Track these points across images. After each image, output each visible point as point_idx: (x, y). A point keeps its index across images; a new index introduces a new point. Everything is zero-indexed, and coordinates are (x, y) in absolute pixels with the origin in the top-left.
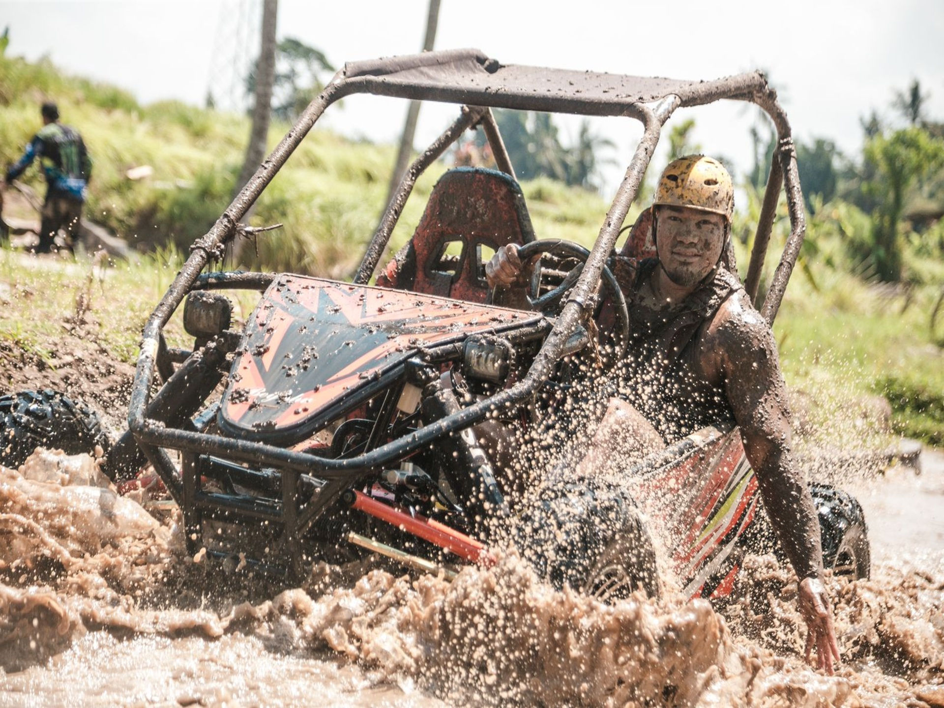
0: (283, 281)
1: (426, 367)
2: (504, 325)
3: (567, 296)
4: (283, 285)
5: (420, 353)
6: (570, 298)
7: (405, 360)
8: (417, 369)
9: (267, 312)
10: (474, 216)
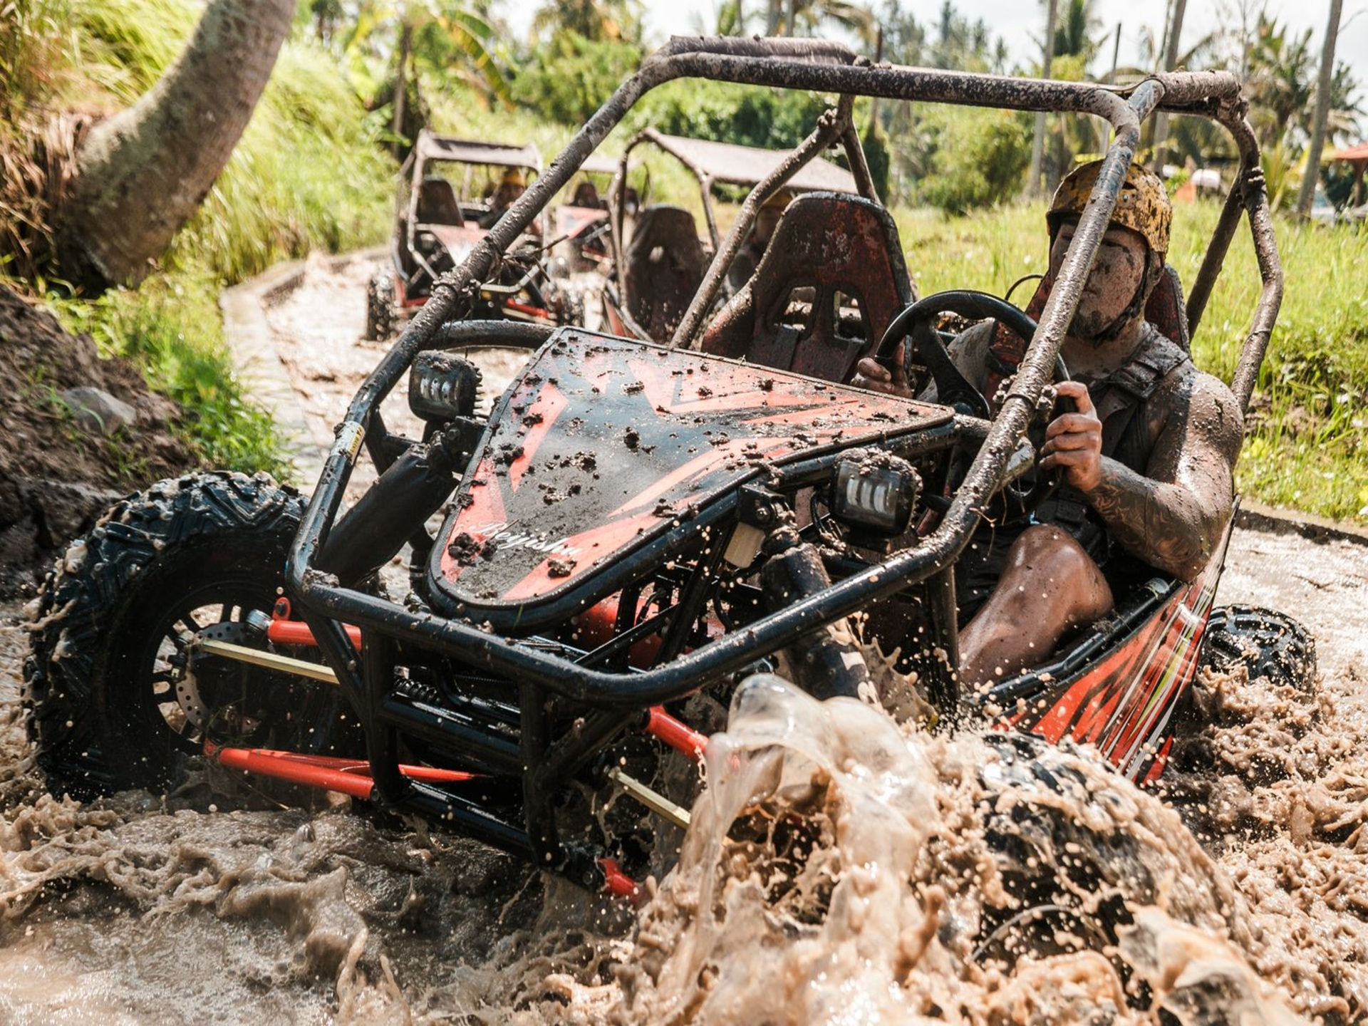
0: (565, 338)
1: (774, 500)
2: (897, 427)
3: (1007, 388)
4: (563, 345)
5: (762, 473)
6: (1013, 391)
7: (737, 486)
8: (757, 503)
9: (531, 389)
10: (832, 256)
